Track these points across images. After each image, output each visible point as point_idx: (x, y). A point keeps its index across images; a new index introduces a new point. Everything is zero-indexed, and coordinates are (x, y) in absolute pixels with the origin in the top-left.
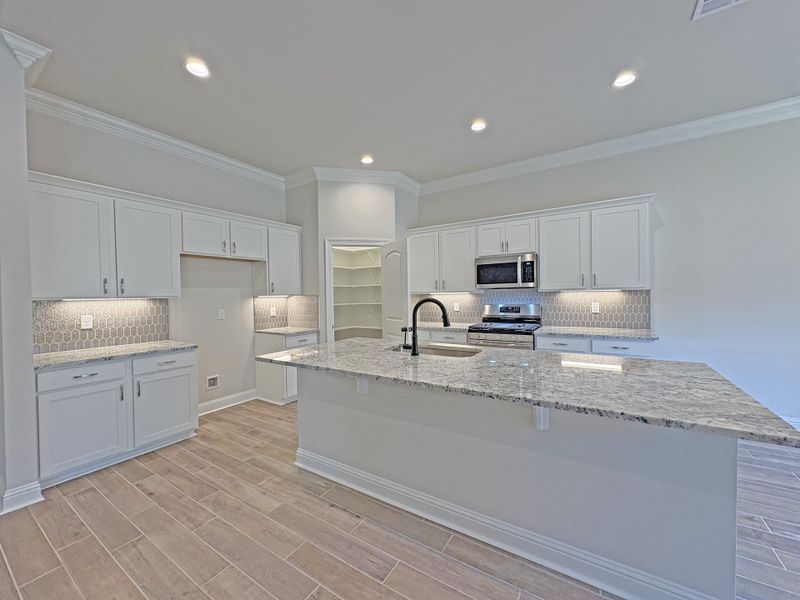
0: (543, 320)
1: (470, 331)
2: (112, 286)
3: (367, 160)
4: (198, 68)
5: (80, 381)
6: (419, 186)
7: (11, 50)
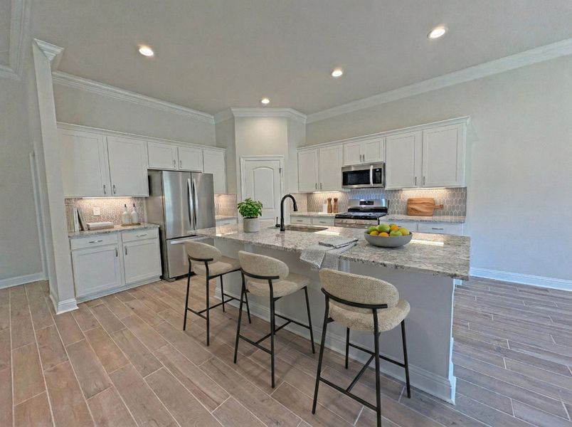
0: (389, 211)
1: (336, 218)
2: (109, 189)
3: (265, 101)
4: (146, 51)
5: (93, 245)
6: (305, 117)
7: (42, 50)
